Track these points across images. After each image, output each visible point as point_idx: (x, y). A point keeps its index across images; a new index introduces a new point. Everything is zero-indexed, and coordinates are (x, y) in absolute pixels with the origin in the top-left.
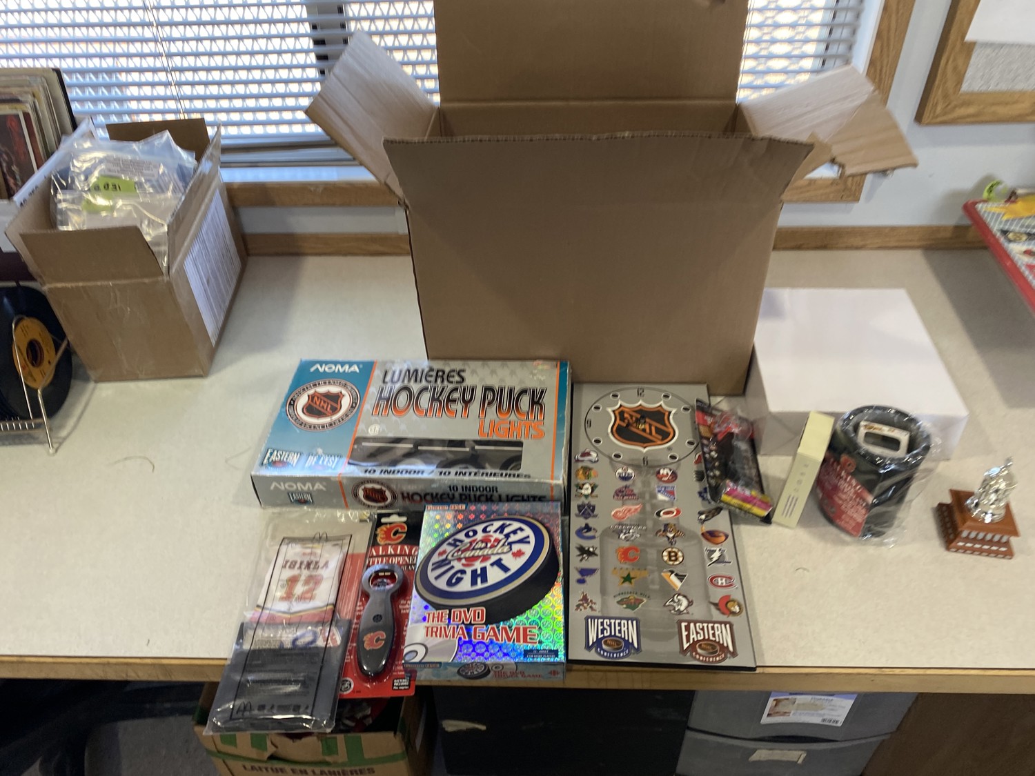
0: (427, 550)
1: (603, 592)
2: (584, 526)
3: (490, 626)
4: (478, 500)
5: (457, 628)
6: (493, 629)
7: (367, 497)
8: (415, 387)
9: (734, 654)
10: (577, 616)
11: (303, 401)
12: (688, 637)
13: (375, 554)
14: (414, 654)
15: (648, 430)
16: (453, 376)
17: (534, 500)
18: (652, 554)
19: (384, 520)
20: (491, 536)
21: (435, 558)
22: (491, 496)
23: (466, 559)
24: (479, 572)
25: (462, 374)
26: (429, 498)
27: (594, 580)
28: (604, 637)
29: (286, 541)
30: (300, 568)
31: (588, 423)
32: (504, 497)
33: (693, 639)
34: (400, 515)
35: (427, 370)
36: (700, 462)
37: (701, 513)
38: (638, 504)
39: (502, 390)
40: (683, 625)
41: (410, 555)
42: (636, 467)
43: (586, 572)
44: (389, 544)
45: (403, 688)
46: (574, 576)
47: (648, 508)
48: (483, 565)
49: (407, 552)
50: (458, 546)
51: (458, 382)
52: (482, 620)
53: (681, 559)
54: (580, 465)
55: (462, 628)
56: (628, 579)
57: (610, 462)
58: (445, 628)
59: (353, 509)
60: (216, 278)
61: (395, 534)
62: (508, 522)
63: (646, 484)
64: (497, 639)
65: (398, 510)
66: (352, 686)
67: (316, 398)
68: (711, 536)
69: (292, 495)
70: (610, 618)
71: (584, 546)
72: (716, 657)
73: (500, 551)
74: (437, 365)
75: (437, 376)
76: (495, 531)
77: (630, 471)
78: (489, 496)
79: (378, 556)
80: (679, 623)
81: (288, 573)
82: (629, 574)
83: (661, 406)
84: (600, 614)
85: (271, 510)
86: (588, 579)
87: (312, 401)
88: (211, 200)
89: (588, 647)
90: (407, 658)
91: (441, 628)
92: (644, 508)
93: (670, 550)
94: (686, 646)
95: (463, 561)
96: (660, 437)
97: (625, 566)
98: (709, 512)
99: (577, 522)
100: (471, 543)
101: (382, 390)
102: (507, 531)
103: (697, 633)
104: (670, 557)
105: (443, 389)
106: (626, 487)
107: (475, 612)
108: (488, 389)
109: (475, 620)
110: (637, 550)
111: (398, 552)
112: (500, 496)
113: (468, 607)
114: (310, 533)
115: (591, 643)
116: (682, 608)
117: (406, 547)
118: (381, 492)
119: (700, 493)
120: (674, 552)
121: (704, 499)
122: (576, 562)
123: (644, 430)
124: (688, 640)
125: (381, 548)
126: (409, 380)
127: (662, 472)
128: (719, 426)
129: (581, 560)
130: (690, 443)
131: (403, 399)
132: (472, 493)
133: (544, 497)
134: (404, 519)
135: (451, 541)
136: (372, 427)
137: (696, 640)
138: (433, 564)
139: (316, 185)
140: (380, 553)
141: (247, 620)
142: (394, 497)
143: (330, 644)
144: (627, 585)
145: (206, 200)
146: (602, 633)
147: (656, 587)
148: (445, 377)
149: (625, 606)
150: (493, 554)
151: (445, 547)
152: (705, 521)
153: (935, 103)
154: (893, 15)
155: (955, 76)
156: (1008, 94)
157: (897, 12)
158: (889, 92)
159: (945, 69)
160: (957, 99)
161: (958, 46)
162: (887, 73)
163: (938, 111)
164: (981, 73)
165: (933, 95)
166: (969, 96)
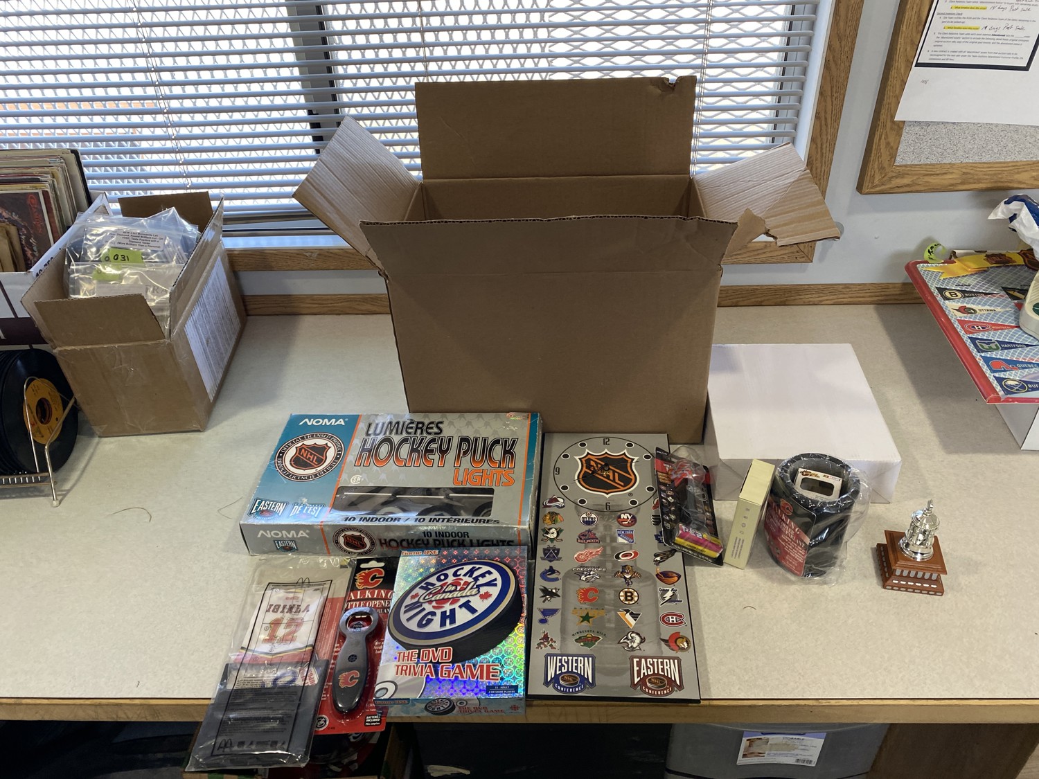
0: (401, 594)
1: (563, 630)
2: (548, 568)
3: (456, 665)
4: (451, 545)
5: (426, 666)
6: (458, 667)
7: (347, 544)
8: (396, 439)
9: (681, 687)
10: (538, 655)
11: (291, 452)
12: (639, 672)
13: (353, 598)
14: (384, 691)
15: (611, 478)
16: (432, 428)
17: (503, 545)
18: (610, 595)
19: (363, 566)
20: (462, 579)
21: (408, 601)
22: (463, 541)
23: (437, 601)
24: (448, 614)
25: (440, 425)
26: (405, 544)
27: (554, 620)
28: (562, 673)
29: (271, 586)
30: (283, 612)
31: (557, 471)
32: (475, 542)
33: (644, 673)
34: (378, 560)
35: (409, 421)
36: (658, 507)
37: (656, 556)
38: (598, 547)
39: (476, 440)
40: (635, 660)
41: (385, 599)
42: (599, 512)
43: (548, 613)
44: (367, 589)
45: (374, 724)
46: (537, 616)
47: (608, 551)
48: (452, 607)
49: (384, 595)
50: (430, 589)
51: (436, 433)
52: (449, 659)
53: (636, 599)
54: (548, 510)
55: (430, 666)
56: (586, 618)
57: (576, 508)
58: (414, 666)
59: (335, 555)
60: (215, 338)
61: (372, 580)
62: (477, 566)
63: (608, 528)
64: (462, 677)
65: (377, 556)
66: (327, 723)
67: (303, 450)
68: (665, 576)
69: (278, 543)
70: (568, 655)
71: (548, 588)
72: (663, 690)
73: (468, 594)
74: (418, 417)
75: (417, 428)
76: (465, 575)
77: (593, 516)
78: (461, 541)
79: (356, 600)
80: (631, 659)
81: (272, 616)
82: (588, 614)
83: (624, 454)
84: (559, 652)
85: (258, 557)
86: (550, 619)
87: (299, 454)
88: (212, 267)
89: (547, 683)
90: (378, 695)
91: (410, 666)
92: (604, 550)
93: (626, 590)
94: (636, 680)
95: (434, 604)
96: (623, 484)
97: (585, 606)
98: (664, 554)
99: (542, 565)
100: (442, 586)
101: (366, 440)
102: (476, 574)
103: (648, 668)
104: (626, 596)
105: (423, 439)
106: (589, 531)
107: (443, 650)
108: (464, 440)
109: (442, 659)
110: (596, 591)
111: (375, 596)
112: (471, 541)
113: (437, 646)
114: (293, 579)
115: (549, 679)
116: (635, 645)
117: (382, 591)
118: (360, 539)
119: (656, 536)
120: (630, 592)
121: (660, 541)
122: (539, 603)
123: (608, 477)
124: (639, 675)
125: (359, 592)
126: (390, 433)
127: (622, 516)
128: (675, 473)
129: (544, 602)
130: (650, 489)
131: (384, 450)
132: (445, 538)
133: (512, 541)
134: (382, 564)
135: (423, 584)
136: (355, 477)
137: (646, 674)
138: (406, 607)
139: (311, 251)
140: (358, 597)
141: (232, 662)
142: (373, 544)
143: (308, 683)
144: (585, 623)
145: (208, 268)
146: (560, 669)
147: (613, 625)
148: (425, 428)
149: (582, 644)
150: (461, 597)
151: (417, 590)
152: (660, 562)
153: (872, 174)
154: (829, 99)
155: (889, 151)
156: (939, 166)
157: (832, 96)
158: (831, 165)
159: (879, 145)
160: (892, 171)
161: (889, 124)
162: (828, 149)
163: (876, 182)
164: (912, 148)
165: (870, 167)
166: (903, 168)
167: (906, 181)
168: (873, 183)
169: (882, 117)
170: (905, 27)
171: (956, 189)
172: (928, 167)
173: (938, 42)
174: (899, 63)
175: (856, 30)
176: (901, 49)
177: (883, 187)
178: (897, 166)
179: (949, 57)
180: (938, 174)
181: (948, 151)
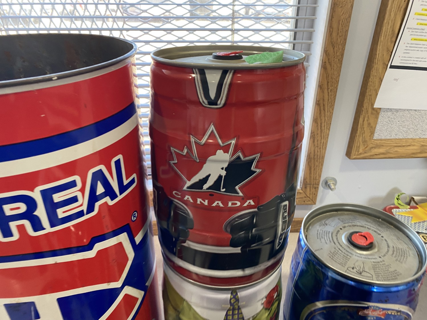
153: (358, 146)
154: (326, 91)
155: (370, 130)
156: (404, 140)
157: (328, 89)
158: (328, 138)
159: (363, 125)
160: (372, 144)
161: (370, 110)
162: (326, 127)
163: (361, 151)
164: (386, 127)
165: (357, 141)
166: (380, 141)
167: (381, 150)
168: (358, 151)
169: (366, 105)
170: (382, 38)
171: (416, 156)
172: (397, 141)
173: (407, 50)
174: (378, 65)
175: (345, 39)
176: (380, 55)
177: (366, 155)
178: (375, 140)
179: (414, 62)
180: (404, 146)
181: (411, 130)
